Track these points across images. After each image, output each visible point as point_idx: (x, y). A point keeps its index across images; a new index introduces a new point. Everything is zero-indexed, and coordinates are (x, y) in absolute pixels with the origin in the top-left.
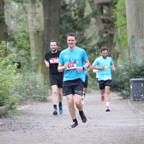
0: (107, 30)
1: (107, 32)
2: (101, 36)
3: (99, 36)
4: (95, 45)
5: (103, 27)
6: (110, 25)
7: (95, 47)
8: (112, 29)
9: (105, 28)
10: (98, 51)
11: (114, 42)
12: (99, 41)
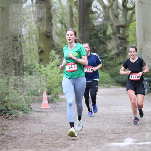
0: (122, 45)
1: (122, 46)
2: (118, 48)
3: (116, 48)
4: (113, 55)
5: (120, 42)
6: (124, 41)
7: (114, 56)
8: (125, 43)
9: (121, 43)
10: (116, 59)
11: (127, 53)
12: (116, 52)
